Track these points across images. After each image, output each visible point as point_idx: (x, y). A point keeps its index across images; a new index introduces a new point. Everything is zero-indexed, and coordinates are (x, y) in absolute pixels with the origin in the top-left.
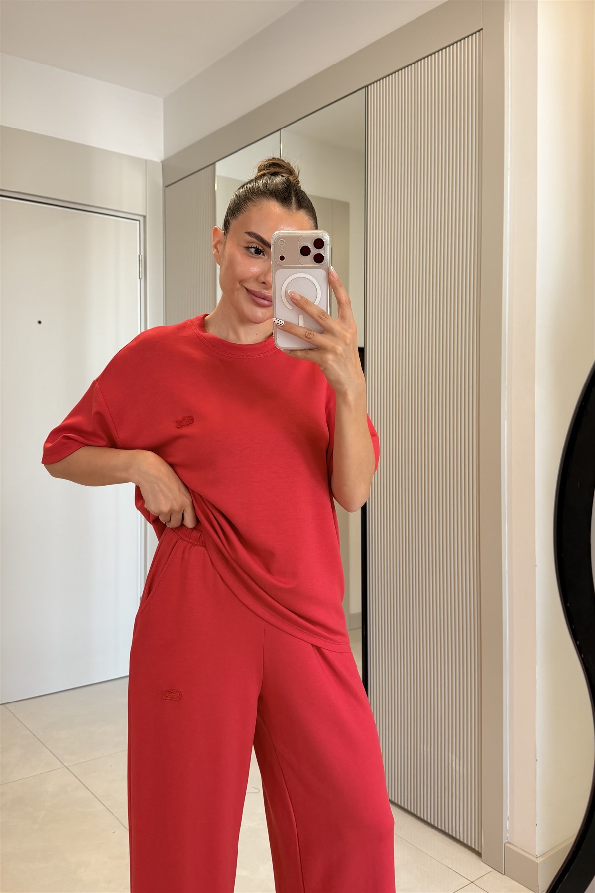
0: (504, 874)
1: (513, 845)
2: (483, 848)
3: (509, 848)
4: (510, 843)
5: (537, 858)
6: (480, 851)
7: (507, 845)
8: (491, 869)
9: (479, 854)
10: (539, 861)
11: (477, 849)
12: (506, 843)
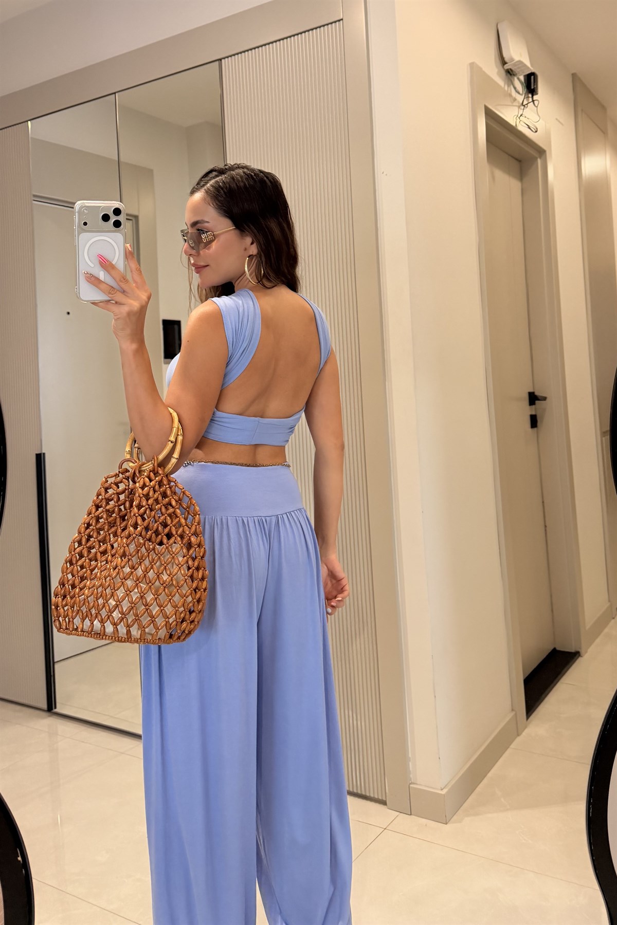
0: (411, 815)
1: (417, 784)
2: (387, 795)
3: (414, 787)
4: (414, 784)
5: (442, 790)
6: (384, 799)
7: (411, 786)
8: (398, 813)
9: (384, 803)
10: (444, 792)
11: (380, 798)
12: (410, 784)
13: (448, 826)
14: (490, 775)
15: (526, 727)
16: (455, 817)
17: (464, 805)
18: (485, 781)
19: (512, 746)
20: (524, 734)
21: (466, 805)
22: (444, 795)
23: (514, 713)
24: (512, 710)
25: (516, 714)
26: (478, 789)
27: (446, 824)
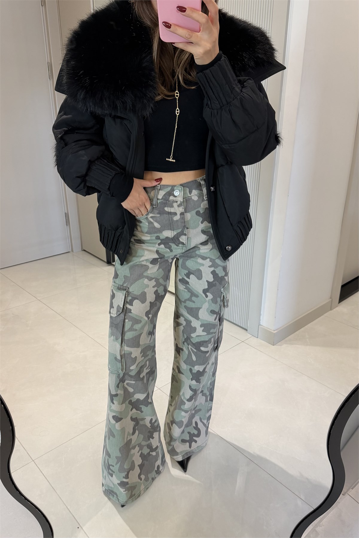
0: (258, 338)
1: (262, 326)
2: (248, 327)
5: (274, 331)
8: (252, 336)
9: (246, 330)
11: (245, 328)
12: (259, 325)
13: (275, 346)
14: (306, 327)
15: (337, 307)
16: (279, 343)
17: (287, 338)
18: (302, 329)
19: (325, 315)
20: (334, 310)
21: (287, 339)
22: (274, 333)
23: (331, 299)
24: (331, 298)
25: (332, 300)
26: (297, 332)
27: (273, 345)
